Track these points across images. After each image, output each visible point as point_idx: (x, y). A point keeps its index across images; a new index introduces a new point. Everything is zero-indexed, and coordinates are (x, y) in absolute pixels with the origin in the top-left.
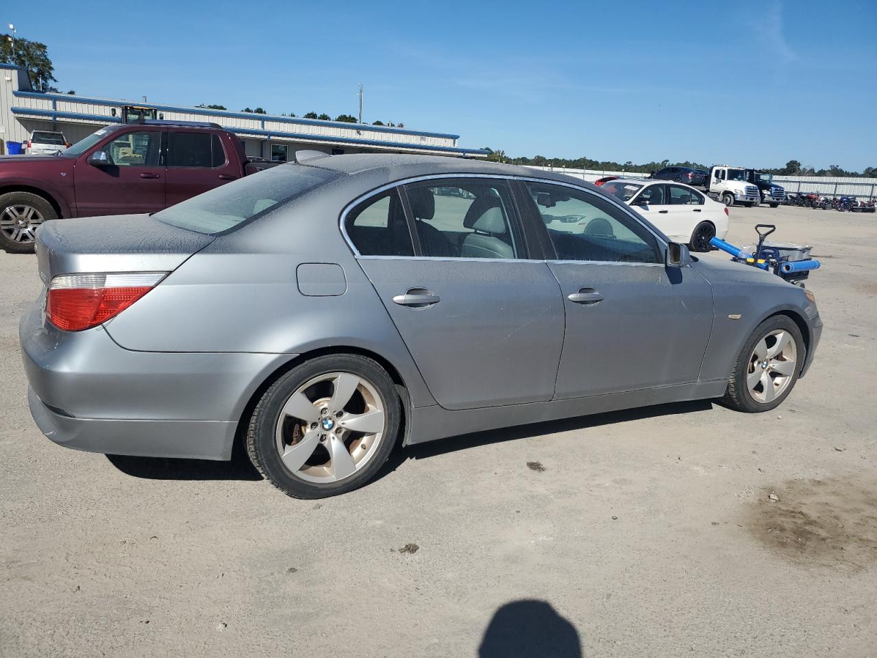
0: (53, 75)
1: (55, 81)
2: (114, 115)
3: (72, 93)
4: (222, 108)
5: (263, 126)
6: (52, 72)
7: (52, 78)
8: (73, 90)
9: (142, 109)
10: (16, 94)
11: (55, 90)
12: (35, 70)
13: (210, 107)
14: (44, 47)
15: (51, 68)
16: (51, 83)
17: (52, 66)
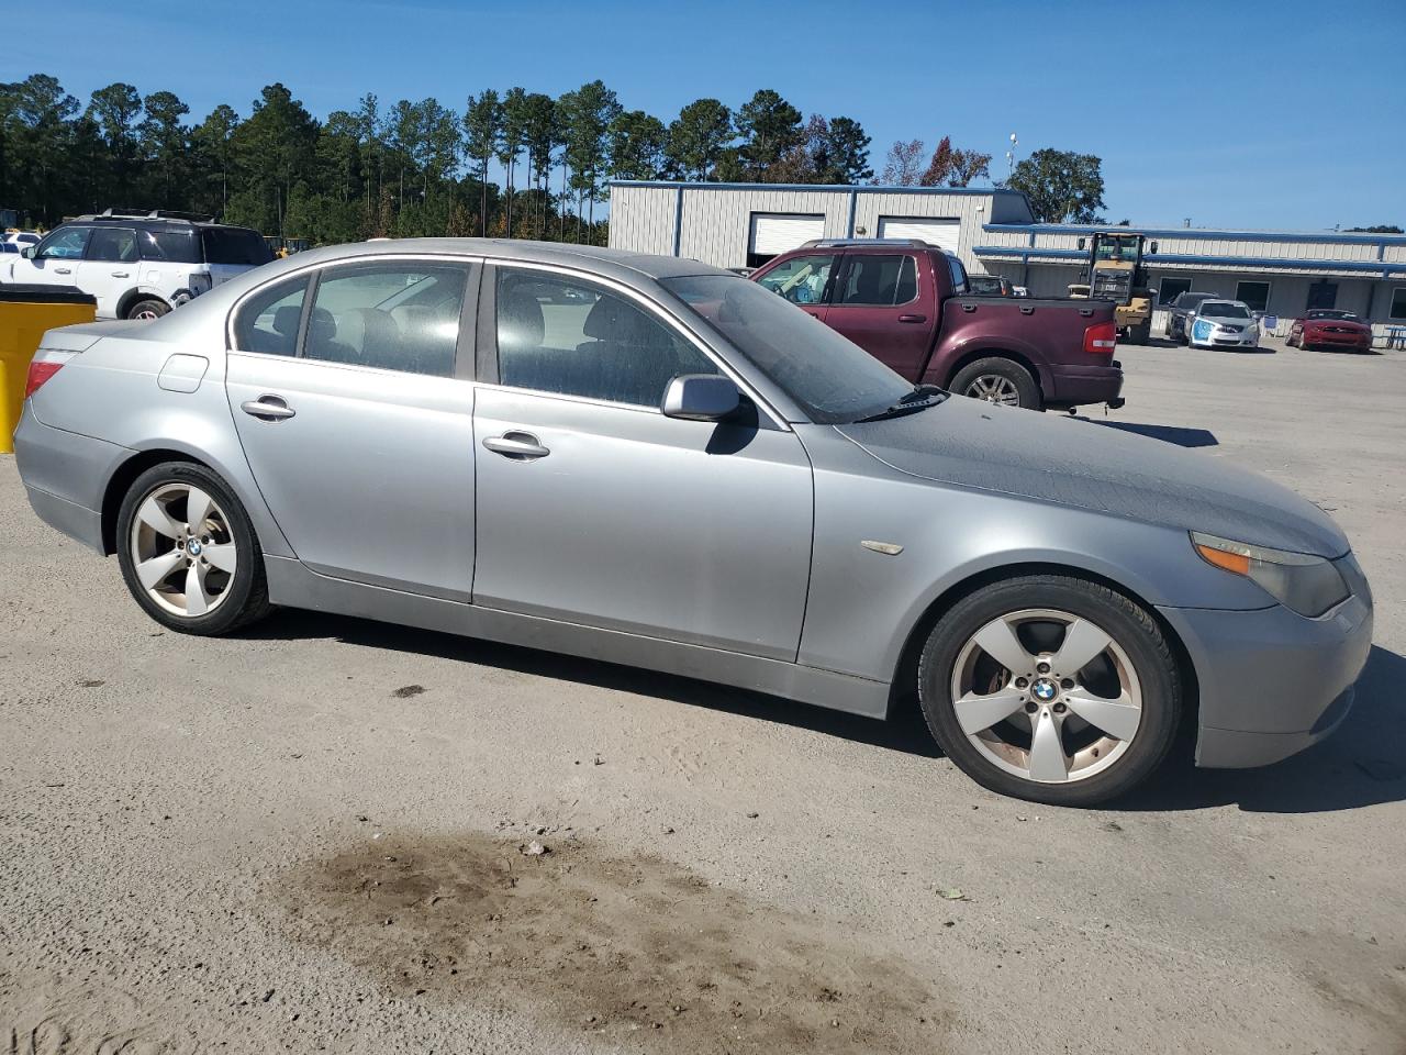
0: (1103, 200)
1: (1105, 208)
2: (1080, 249)
3: (1126, 223)
4: (1395, 230)
5: (1381, 256)
6: (1101, 195)
7: (1101, 204)
8: (1128, 219)
9: (1118, 237)
10: (987, 229)
11: (1102, 222)
12: (1080, 195)
13: (1371, 230)
14: (1098, 161)
15: (1102, 190)
16: (1098, 212)
17: (1102, 186)
